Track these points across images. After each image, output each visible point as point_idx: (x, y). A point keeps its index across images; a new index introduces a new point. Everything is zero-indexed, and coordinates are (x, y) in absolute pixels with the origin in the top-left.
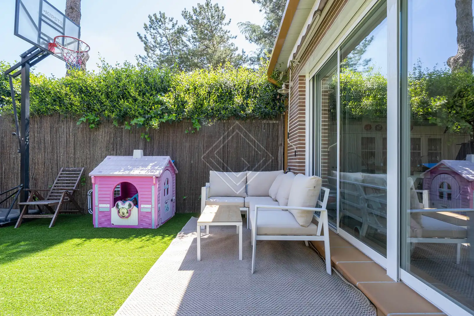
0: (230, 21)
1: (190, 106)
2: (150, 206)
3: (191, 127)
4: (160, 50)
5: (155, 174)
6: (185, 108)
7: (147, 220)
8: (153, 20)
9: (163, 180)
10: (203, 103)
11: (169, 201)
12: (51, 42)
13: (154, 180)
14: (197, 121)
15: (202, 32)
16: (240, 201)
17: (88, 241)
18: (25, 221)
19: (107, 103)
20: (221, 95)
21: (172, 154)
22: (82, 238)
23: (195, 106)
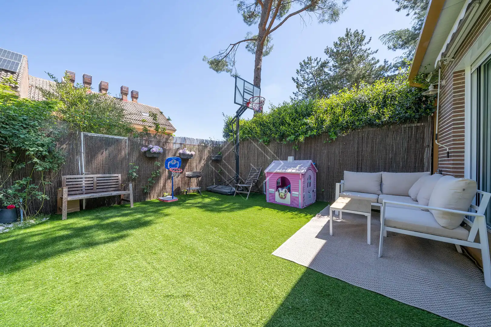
0: (370, 40)
1: (327, 123)
2: (298, 193)
3: (329, 138)
4: (307, 84)
5: (301, 172)
6: (323, 125)
7: (296, 202)
8: (302, 65)
9: (307, 176)
10: (339, 118)
11: (311, 191)
12: (248, 101)
13: (301, 176)
14: (333, 133)
15: (342, 59)
16: (373, 197)
17: (264, 209)
18: (237, 194)
19: (274, 129)
20: (356, 110)
21: (314, 159)
22: (261, 206)
23: (332, 122)
